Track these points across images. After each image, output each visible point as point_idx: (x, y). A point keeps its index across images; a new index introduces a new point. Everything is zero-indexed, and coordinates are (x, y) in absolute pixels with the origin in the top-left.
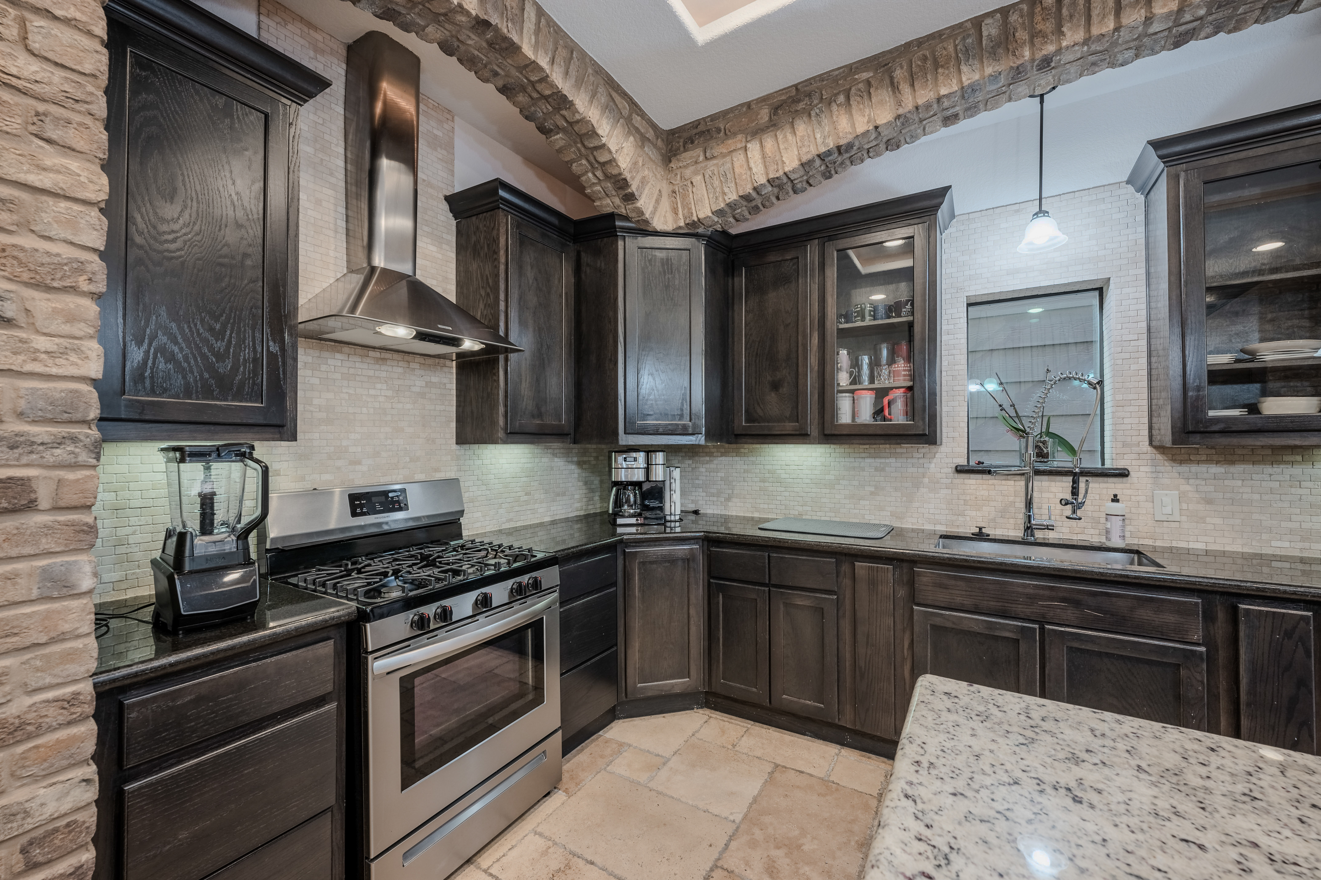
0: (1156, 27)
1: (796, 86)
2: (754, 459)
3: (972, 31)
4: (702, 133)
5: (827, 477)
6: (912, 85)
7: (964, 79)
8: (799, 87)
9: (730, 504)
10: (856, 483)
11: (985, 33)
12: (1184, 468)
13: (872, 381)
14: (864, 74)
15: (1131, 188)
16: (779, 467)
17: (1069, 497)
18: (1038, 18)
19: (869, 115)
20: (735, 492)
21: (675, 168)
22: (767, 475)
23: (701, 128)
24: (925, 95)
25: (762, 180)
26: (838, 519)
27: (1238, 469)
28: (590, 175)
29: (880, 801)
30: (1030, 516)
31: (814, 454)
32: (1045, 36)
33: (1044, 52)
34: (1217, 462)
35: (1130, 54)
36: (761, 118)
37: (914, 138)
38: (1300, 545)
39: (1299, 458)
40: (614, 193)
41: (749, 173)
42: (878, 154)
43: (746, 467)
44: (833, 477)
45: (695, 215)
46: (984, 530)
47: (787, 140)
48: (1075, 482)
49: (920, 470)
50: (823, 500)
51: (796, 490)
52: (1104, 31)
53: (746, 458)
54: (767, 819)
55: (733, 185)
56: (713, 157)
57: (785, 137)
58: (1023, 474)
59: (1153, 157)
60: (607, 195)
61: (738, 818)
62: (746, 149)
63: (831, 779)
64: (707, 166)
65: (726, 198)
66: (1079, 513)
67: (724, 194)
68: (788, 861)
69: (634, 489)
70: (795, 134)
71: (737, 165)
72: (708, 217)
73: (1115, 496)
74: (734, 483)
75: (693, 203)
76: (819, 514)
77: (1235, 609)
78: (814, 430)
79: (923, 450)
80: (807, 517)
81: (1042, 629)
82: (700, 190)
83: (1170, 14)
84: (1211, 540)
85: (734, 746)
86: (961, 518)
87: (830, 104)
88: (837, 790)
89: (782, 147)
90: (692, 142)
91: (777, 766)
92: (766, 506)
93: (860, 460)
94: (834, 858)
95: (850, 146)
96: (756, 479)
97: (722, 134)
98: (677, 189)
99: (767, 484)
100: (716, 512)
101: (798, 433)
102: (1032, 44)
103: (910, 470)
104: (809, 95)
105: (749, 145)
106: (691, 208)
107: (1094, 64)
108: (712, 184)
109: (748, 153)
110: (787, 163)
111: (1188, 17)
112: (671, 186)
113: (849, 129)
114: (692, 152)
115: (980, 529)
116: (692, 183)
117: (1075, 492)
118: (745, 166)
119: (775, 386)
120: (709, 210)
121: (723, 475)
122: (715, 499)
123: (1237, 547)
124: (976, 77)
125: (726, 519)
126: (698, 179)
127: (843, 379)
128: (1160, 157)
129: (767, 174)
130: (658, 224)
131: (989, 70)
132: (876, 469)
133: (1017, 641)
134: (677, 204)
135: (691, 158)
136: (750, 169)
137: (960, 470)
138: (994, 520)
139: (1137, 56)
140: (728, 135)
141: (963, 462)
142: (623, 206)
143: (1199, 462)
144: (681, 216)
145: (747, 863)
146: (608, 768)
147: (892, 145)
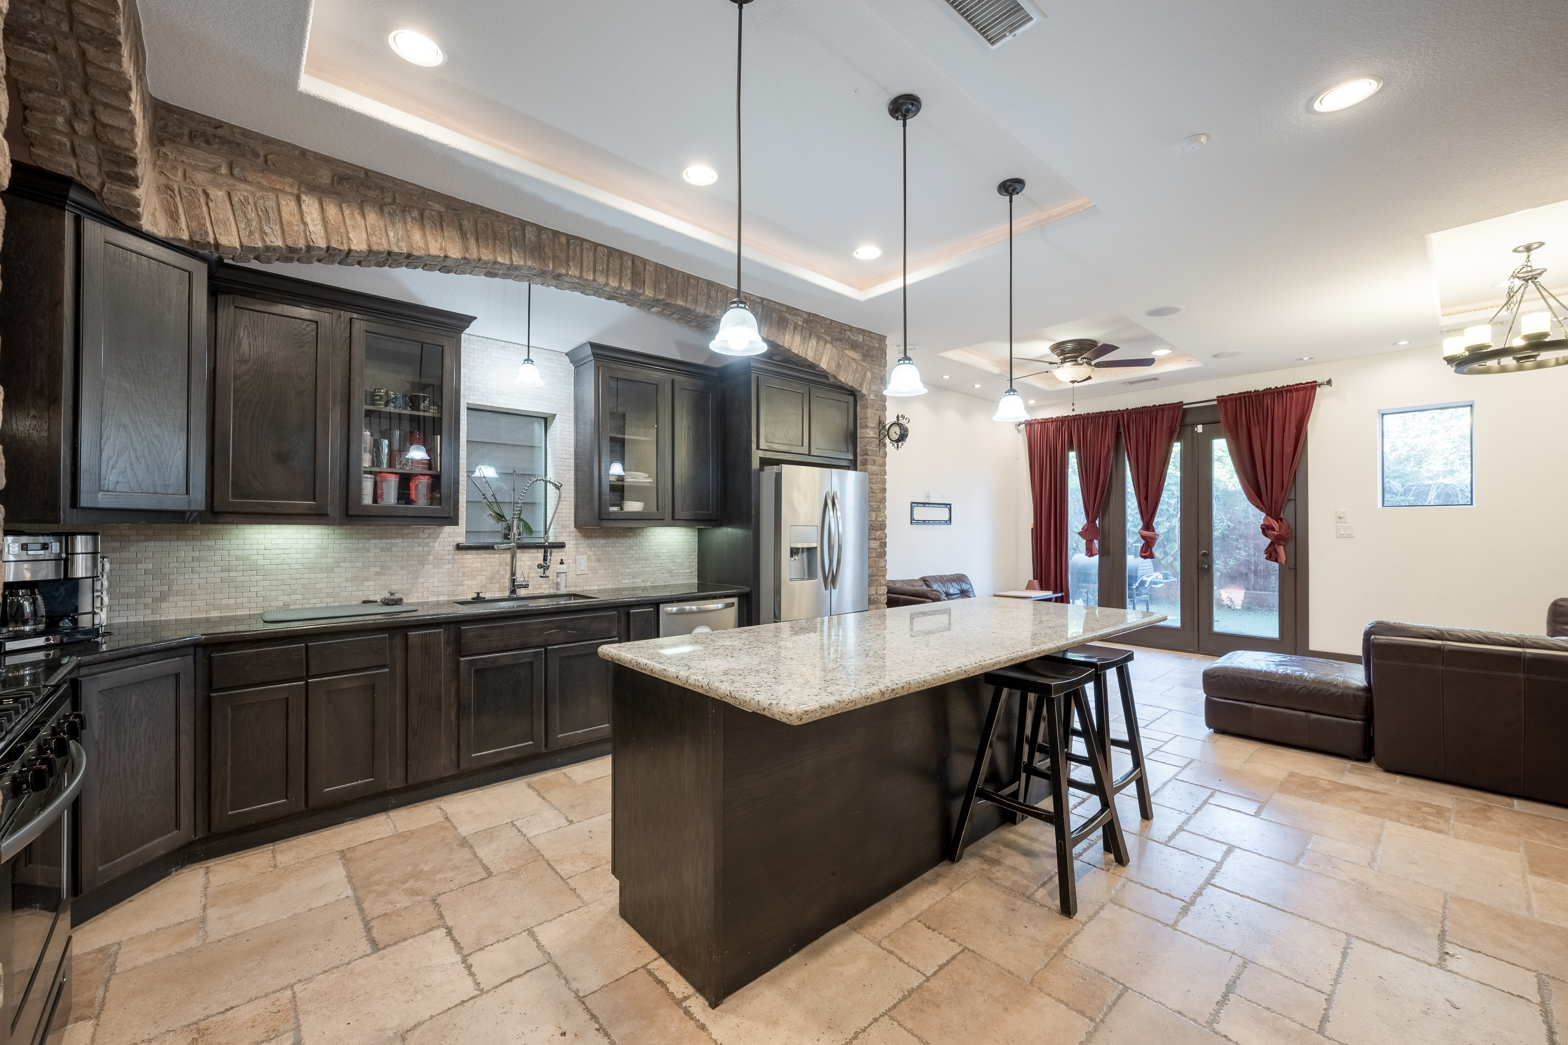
0: (607, 289)
1: (367, 172)
2: (212, 543)
3: (519, 227)
4: (224, 141)
5: (324, 560)
6: (477, 240)
7: (514, 259)
8: (369, 174)
9: (163, 605)
10: (360, 565)
11: (527, 235)
12: (589, 541)
13: (391, 464)
14: (437, 205)
15: (567, 359)
16: (251, 552)
17: (542, 562)
18: (557, 247)
19: (441, 243)
20: (175, 588)
21: (171, 157)
22: (235, 563)
23: (220, 132)
24: (487, 255)
25: (323, 244)
26: (337, 604)
27: (611, 540)
28: (60, 119)
29: (450, 821)
30: (514, 580)
31: (306, 536)
32: (561, 262)
33: (559, 271)
34: (603, 537)
35: (591, 292)
36: (321, 177)
37: (462, 273)
38: (632, 581)
39: (632, 534)
40: (94, 159)
41: (302, 226)
42: (431, 270)
43: (197, 554)
44: (331, 560)
45: (211, 236)
46: (481, 595)
47: (355, 219)
48: (545, 552)
49: (426, 549)
50: (318, 586)
51: (280, 577)
52: (588, 278)
53: (194, 543)
54: (377, 878)
55: (277, 228)
56: (244, 180)
57: (353, 214)
58: (510, 549)
59: (588, 351)
60: (74, 153)
61: (350, 892)
62: (298, 199)
63: (400, 831)
64: (234, 186)
65: (267, 239)
66: (548, 573)
67: (263, 233)
68: (420, 883)
69: (33, 593)
70: (365, 218)
71: (285, 209)
72: (235, 248)
73: (562, 560)
74: (172, 577)
75: (207, 219)
76: (312, 601)
77: (628, 614)
78: (333, 510)
79: (429, 531)
80: (296, 606)
81: (546, 650)
82: (222, 209)
83: (614, 287)
84: (599, 583)
85: (275, 866)
86: (460, 588)
87: (404, 211)
88: (412, 833)
89: (348, 222)
90: (207, 142)
91: (343, 851)
92: (232, 601)
93: (364, 541)
94: (451, 860)
95: (419, 258)
96: (215, 569)
97: (261, 160)
98: (176, 187)
99: (232, 574)
100: (132, 619)
101: (313, 512)
102: (554, 263)
103: (416, 549)
104: (382, 189)
105: (304, 197)
106: (204, 225)
107: (576, 288)
108: (245, 214)
109: (303, 206)
110: (355, 241)
111: (619, 292)
112: (163, 177)
113: (421, 244)
114: (207, 155)
115: (478, 594)
116: (207, 195)
117: (545, 560)
118: (298, 217)
119: (282, 458)
120: (237, 240)
121: (150, 566)
122: (133, 601)
123: (609, 586)
124: (522, 263)
125: (156, 626)
126: (218, 194)
127: (367, 460)
128: (593, 353)
129: (328, 241)
130: (146, 224)
131: (529, 263)
132: (382, 550)
133: (532, 663)
134: (176, 207)
135: (204, 161)
136: (305, 224)
137: (459, 547)
138: (485, 586)
139: (594, 295)
140: (267, 166)
141: (462, 540)
142: (99, 180)
143: (596, 537)
144: (183, 225)
145: (391, 903)
146: (118, 970)
147: (445, 269)
